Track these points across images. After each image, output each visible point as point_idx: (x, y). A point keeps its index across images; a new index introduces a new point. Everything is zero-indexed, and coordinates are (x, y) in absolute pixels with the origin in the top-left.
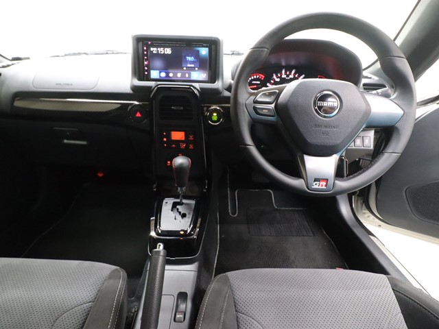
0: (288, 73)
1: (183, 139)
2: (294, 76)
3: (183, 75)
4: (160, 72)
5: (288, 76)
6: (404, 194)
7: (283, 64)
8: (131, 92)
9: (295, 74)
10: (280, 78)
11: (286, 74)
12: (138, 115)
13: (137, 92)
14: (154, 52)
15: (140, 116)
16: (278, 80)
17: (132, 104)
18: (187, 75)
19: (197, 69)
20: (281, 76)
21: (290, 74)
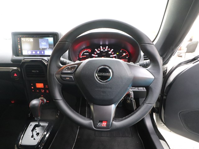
0: (104, 48)
1: (43, 87)
2: (108, 50)
3: (41, 52)
4: (28, 51)
5: (104, 50)
6: (179, 116)
7: (101, 44)
8: (12, 62)
9: (108, 49)
10: (100, 51)
11: (103, 48)
12: (15, 75)
13: (15, 63)
14: (24, 41)
15: (16, 75)
16: (99, 52)
17: (12, 69)
18: (43, 53)
19: (47, 49)
20: (100, 50)
21: (105, 49)
